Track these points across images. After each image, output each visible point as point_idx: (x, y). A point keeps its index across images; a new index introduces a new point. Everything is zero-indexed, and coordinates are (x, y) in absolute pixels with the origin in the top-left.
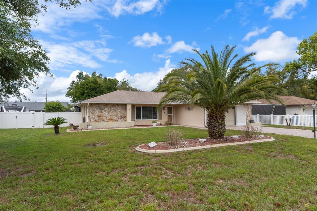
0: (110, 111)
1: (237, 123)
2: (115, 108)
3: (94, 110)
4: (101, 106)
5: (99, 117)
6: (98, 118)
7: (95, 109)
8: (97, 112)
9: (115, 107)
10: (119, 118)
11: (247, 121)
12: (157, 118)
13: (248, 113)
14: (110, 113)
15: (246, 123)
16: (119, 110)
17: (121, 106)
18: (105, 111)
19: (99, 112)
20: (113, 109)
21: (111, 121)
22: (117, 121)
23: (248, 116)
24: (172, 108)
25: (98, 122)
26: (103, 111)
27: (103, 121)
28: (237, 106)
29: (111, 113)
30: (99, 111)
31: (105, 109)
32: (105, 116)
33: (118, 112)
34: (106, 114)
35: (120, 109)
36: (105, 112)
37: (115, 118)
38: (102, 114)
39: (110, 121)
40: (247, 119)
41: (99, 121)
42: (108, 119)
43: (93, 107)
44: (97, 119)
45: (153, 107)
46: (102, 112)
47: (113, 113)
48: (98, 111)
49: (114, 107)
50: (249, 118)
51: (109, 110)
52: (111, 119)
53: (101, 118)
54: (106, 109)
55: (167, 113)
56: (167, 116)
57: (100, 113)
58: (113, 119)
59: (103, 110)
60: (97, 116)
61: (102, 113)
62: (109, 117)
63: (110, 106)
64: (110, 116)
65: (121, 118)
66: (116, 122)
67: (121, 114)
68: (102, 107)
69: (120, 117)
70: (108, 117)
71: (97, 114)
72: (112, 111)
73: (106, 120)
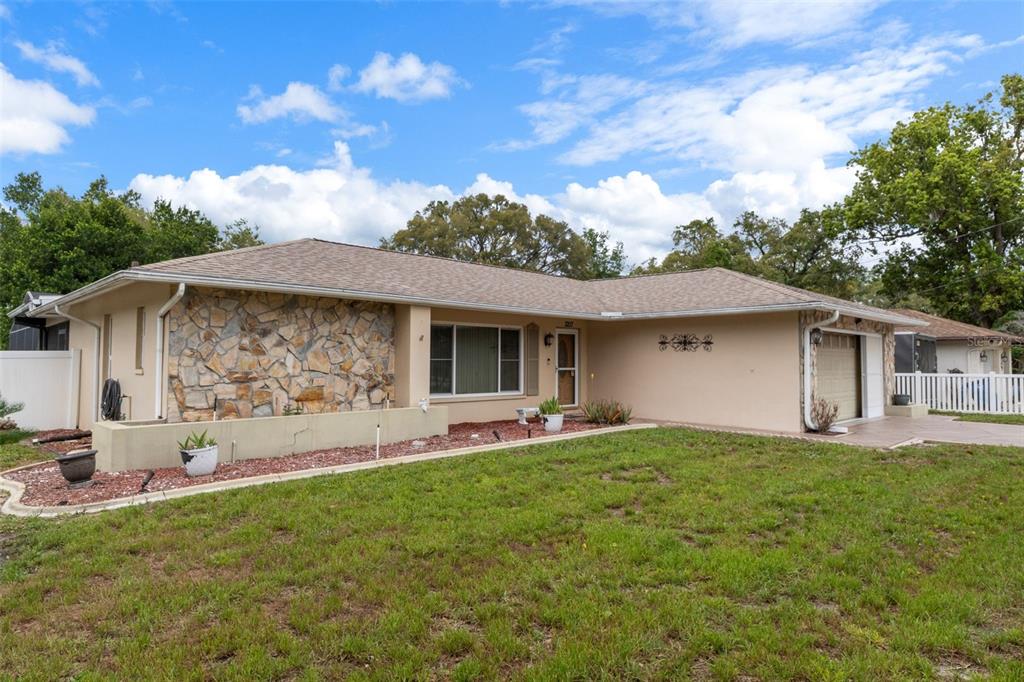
0: (310, 344)
2: (337, 325)
3: (207, 337)
4: (253, 308)
5: (245, 380)
6: (232, 388)
7: (218, 332)
8: (231, 351)
9: (340, 319)
10: (357, 387)
14: (310, 355)
16: (360, 342)
17: (368, 317)
18: (279, 344)
19: (242, 349)
20: (324, 330)
21: (315, 405)
22: (350, 403)
25: (238, 414)
26: (268, 343)
27: (266, 409)
29: (316, 354)
30: (246, 341)
31: (283, 331)
32: (281, 373)
33: (356, 354)
34: (283, 364)
35: (366, 336)
36: (281, 351)
37: (340, 387)
38: (264, 360)
39: (308, 405)
41: (241, 405)
42: (296, 392)
44: (227, 391)
46: (259, 351)
47: (326, 355)
48: (234, 340)
49: (331, 323)
51: (305, 338)
52: (313, 396)
53: (256, 385)
54: (288, 331)
57: (248, 358)
58: (326, 391)
59: (265, 333)
60: (231, 372)
61: (264, 353)
62: (303, 381)
63: (308, 313)
64: (306, 375)
65: (371, 389)
66: (343, 414)
67: (367, 363)
68: (262, 319)
69: (363, 383)
70: (300, 380)
71: (230, 365)
72: (319, 344)
73: (282, 399)
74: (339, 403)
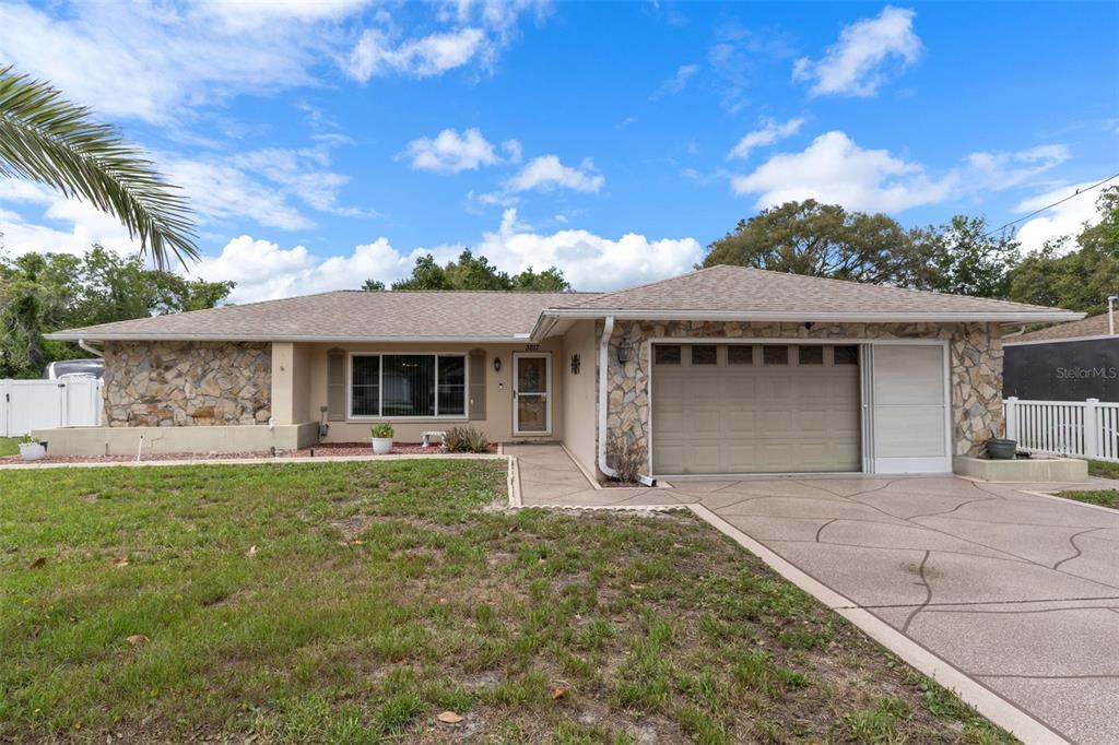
0: (203, 376)
1: (872, 456)
2: (226, 361)
3: (127, 373)
4: (159, 351)
5: (153, 401)
6: (145, 406)
7: (134, 369)
8: (143, 381)
9: (228, 356)
10: (244, 408)
11: (964, 446)
12: (462, 413)
13: (966, 389)
14: (203, 384)
15: (954, 456)
16: (247, 373)
17: (254, 352)
18: (179, 375)
19: (151, 380)
20: (215, 364)
21: (208, 420)
22: (238, 420)
23: (966, 414)
24: (545, 359)
25: (147, 424)
26: (169, 375)
27: (169, 422)
28: (876, 342)
29: (208, 383)
30: (154, 375)
31: (179, 367)
32: (180, 397)
33: (243, 382)
34: (183, 390)
35: (252, 368)
36: (180, 381)
37: (229, 408)
38: (166, 387)
39: (202, 420)
40: (957, 433)
41: (149, 419)
42: (191, 410)
43: (125, 357)
44: (141, 409)
45: (440, 358)
46: (164, 381)
47: (217, 384)
48: (145, 374)
49: (221, 360)
50: (979, 427)
51: (199, 371)
52: (205, 414)
53: (161, 406)
54: (184, 367)
55: (516, 388)
56: (516, 400)
57: (156, 386)
58: (215, 410)
59: (167, 369)
60: (142, 397)
61: (167, 383)
62: (197, 402)
63: (202, 352)
64: (201, 398)
65: (256, 410)
66: (231, 428)
67: (253, 390)
68: (165, 359)
69: (250, 405)
70: (195, 402)
71: (141, 391)
72: (210, 376)
73: (181, 415)
74: (228, 420)
